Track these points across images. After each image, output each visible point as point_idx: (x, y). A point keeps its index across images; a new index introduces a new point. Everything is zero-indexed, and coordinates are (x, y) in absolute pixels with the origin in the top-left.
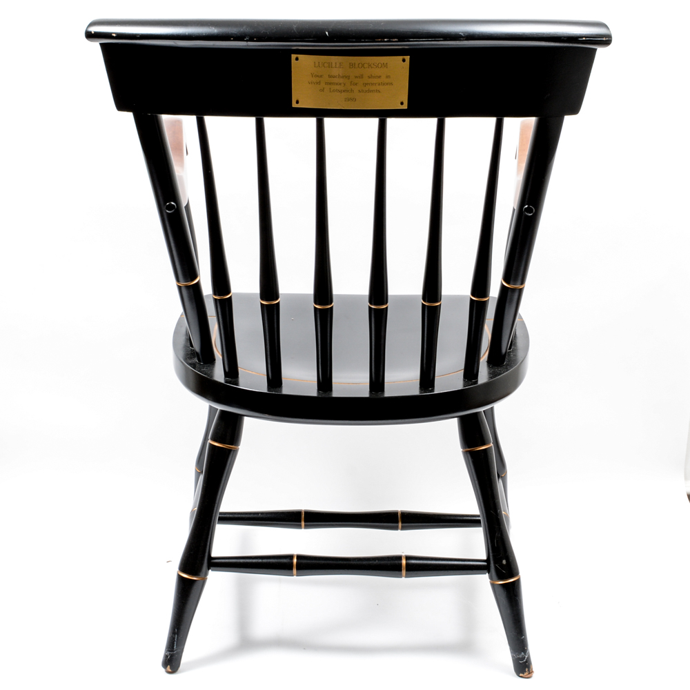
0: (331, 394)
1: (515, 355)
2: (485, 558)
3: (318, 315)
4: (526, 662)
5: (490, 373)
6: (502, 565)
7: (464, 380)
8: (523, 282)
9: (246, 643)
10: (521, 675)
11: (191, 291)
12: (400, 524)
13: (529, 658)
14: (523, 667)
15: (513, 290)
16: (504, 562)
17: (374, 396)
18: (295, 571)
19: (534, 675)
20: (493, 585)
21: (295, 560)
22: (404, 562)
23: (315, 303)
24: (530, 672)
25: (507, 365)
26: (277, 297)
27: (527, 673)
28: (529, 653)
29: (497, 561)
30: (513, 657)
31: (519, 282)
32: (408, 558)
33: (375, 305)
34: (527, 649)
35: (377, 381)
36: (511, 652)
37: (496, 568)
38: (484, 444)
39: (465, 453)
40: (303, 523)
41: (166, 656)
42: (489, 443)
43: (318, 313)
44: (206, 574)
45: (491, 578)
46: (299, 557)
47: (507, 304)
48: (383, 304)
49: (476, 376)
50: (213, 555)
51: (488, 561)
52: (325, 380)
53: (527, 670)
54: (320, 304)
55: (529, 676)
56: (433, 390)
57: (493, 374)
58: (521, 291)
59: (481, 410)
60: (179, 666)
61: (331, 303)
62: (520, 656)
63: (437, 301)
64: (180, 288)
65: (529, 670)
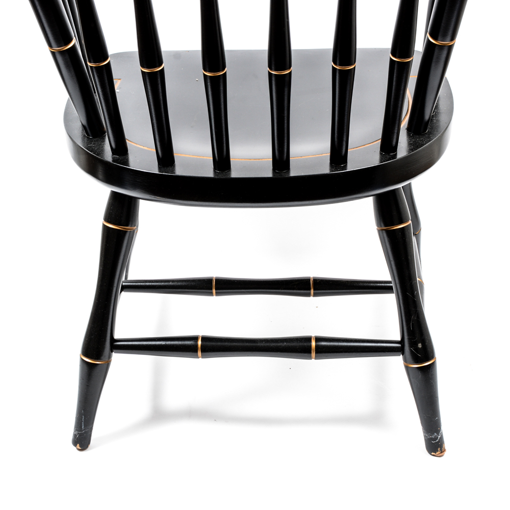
0: (230, 174)
1: (438, 121)
2: (399, 338)
3: (209, 84)
4: (439, 442)
5: (410, 144)
6: (417, 349)
7: (381, 154)
8: (453, 38)
9: (159, 415)
10: (433, 454)
11: (67, 56)
12: (312, 291)
13: (442, 438)
14: (435, 446)
15: (441, 47)
16: (420, 346)
17: (278, 176)
18: (199, 353)
19: (446, 454)
20: (407, 368)
21: (200, 343)
22: (313, 344)
23: (205, 69)
24: (443, 451)
25: (430, 133)
26: (160, 62)
27: (439, 452)
28: (442, 433)
29: (413, 344)
30: (425, 436)
31: (449, 38)
32: (318, 339)
33: (276, 70)
34: (440, 430)
35: (281, 158)
36: (424, 432)
37: (411, 351)
38: (401, 222)
39: (380, 231)
40: (214, 291)
41: (75, 436)
42: (407, 221)
43: (209, 81)
44: (110, 357)
45: (405, 360)
46: (205, 339)
47: (433, 64)
48: (285, 69)
49: (395, 149)
50: (116, 337)
51: (402, 342)
52: (222, 159)
53: (439, 449)
54: (210, 71)
55: (441, 455)
56: (345, 168)
57: (413, 146)
58: (450, 48)
59: (400, 186)
60: (89, 443)
61: (224, 69)
62: (433, 437)
63: (350, 64)
64: (53, 54)
65: (441, 450)
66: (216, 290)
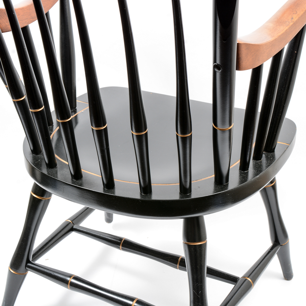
66: (122, 246)
